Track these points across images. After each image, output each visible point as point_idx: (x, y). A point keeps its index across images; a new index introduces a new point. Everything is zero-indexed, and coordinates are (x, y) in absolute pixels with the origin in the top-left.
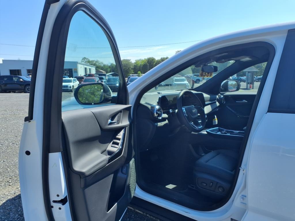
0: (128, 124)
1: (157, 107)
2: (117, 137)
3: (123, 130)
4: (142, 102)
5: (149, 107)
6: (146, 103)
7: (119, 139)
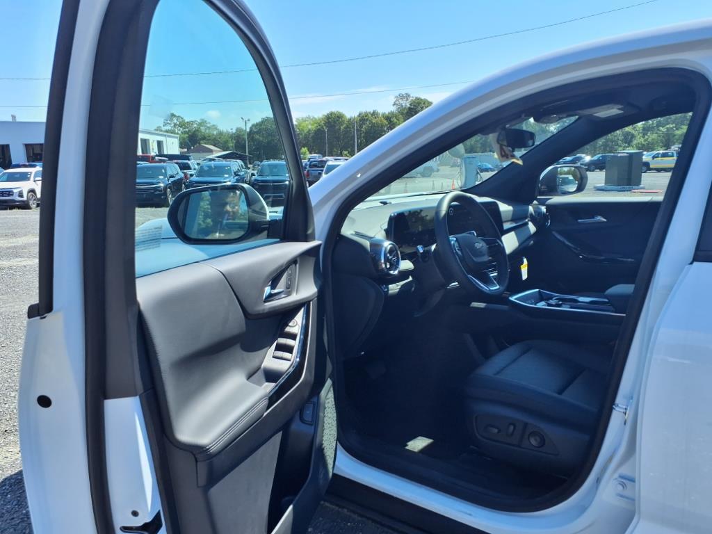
0: (315, 293)
1: (387, 244)
2: (288, 329)
3: (303, 309)
4: (347, 230)
5: (367, 244)
6: (357, 234)
7: (293, 337)
